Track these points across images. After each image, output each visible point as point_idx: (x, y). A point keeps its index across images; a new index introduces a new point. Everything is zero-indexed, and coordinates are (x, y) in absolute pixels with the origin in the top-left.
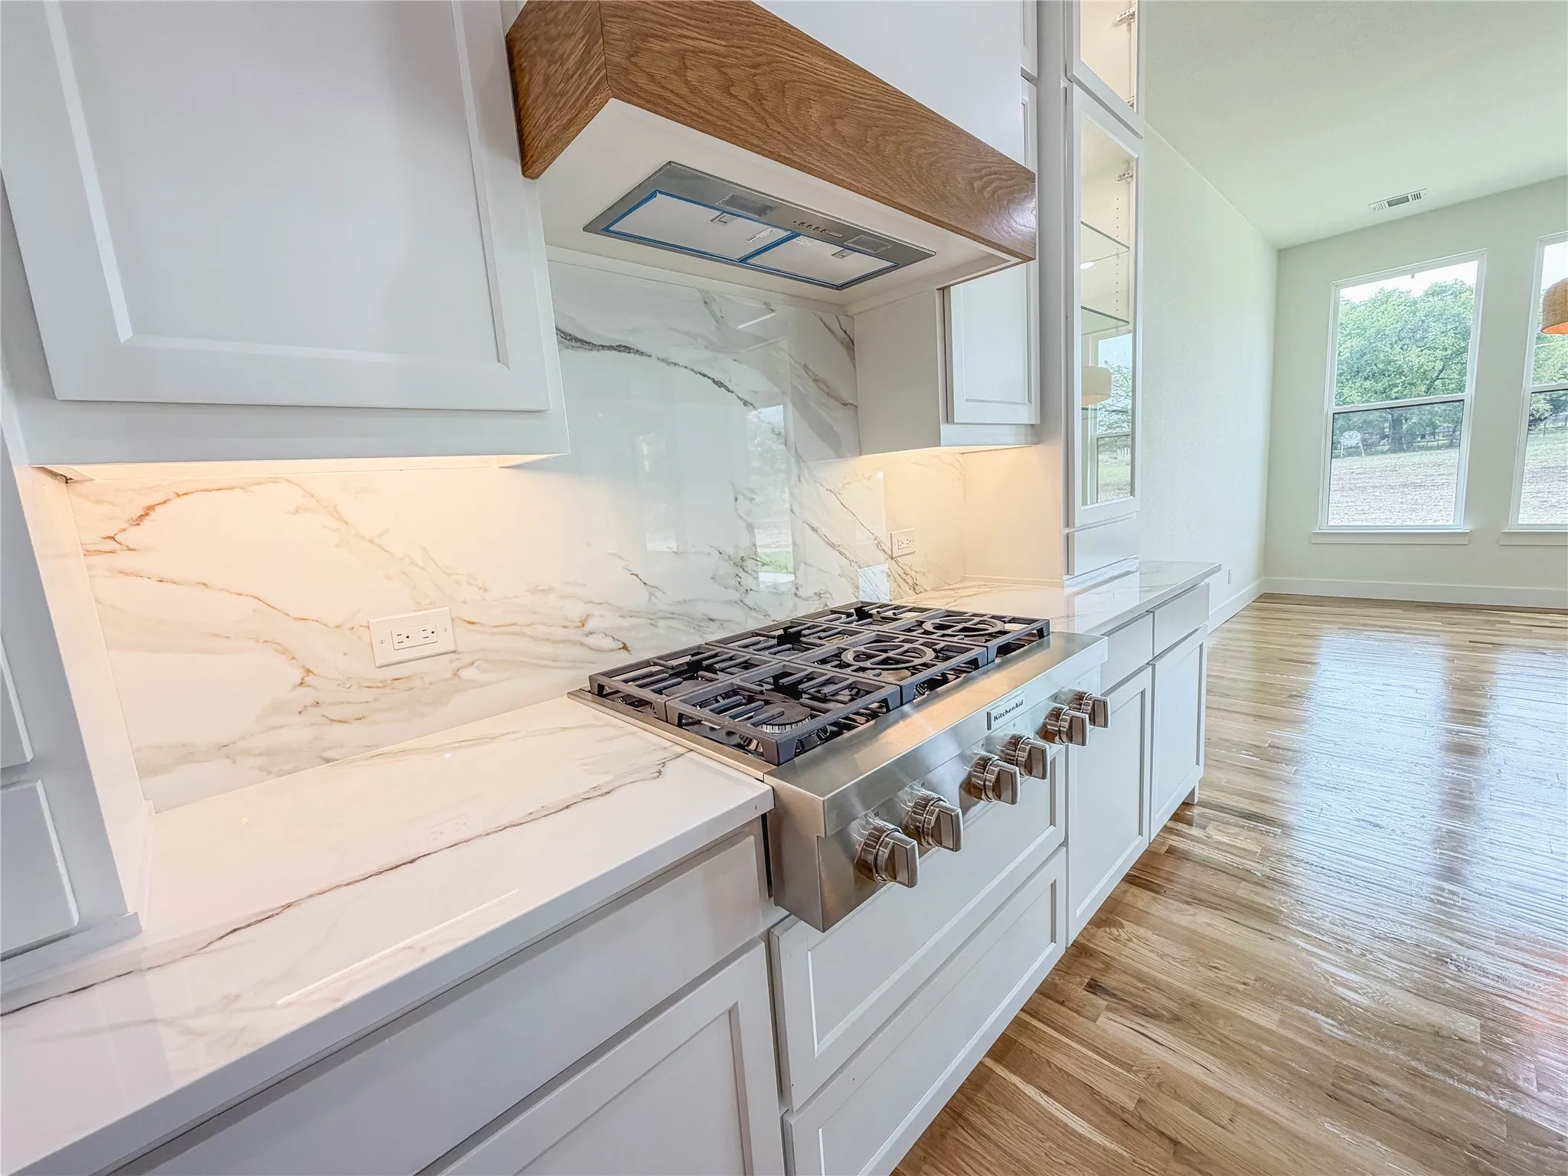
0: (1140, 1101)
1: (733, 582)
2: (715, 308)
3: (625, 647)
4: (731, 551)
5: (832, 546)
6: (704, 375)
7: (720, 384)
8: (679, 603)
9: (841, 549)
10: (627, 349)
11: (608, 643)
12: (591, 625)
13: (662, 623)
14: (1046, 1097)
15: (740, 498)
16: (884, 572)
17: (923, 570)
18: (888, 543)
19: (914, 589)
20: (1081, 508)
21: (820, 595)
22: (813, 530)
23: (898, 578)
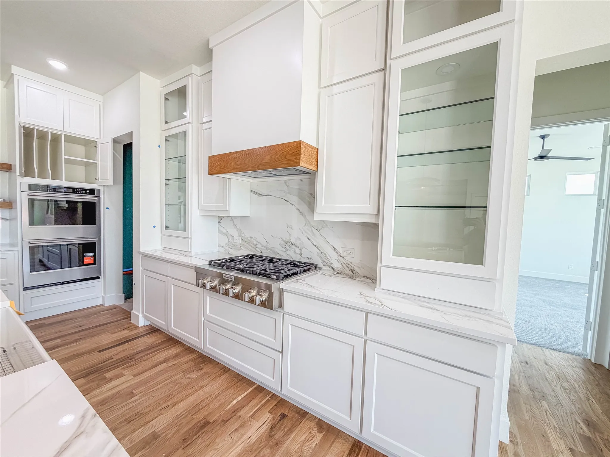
0: (240, 417)
1: (284, 247)
2: (287, 184)
3: (262, 252)
4: (285, 239)
5: (315, 246)
6: (283, 199)
7: (286, 201)
8: (272, 247)
9: (318, 247)
10: (269, 195)
11: (259, 250)
12: (257, 246)
13: (268, 250)
14: (243, 396)
15: (288, 227)
16: (336, 260)
17: (358, 266)
18: (339, 250)
19: (352, 271)
20: (391, 256)
21: (309, 258)
22: (308, 239)
23: (343, 263)
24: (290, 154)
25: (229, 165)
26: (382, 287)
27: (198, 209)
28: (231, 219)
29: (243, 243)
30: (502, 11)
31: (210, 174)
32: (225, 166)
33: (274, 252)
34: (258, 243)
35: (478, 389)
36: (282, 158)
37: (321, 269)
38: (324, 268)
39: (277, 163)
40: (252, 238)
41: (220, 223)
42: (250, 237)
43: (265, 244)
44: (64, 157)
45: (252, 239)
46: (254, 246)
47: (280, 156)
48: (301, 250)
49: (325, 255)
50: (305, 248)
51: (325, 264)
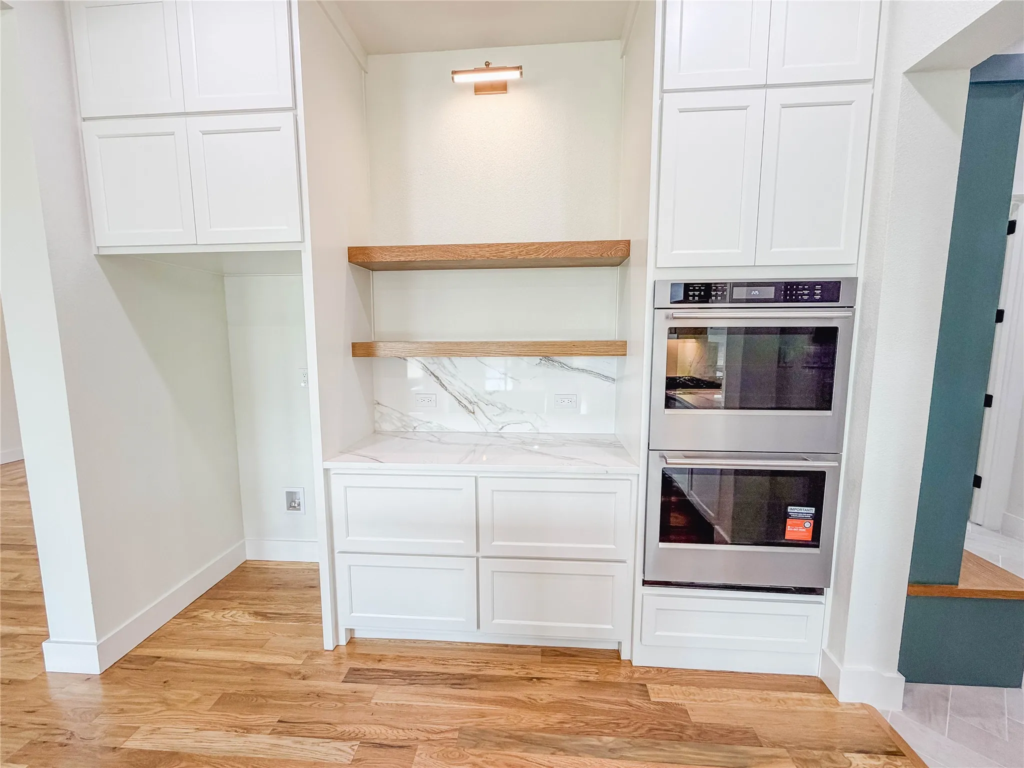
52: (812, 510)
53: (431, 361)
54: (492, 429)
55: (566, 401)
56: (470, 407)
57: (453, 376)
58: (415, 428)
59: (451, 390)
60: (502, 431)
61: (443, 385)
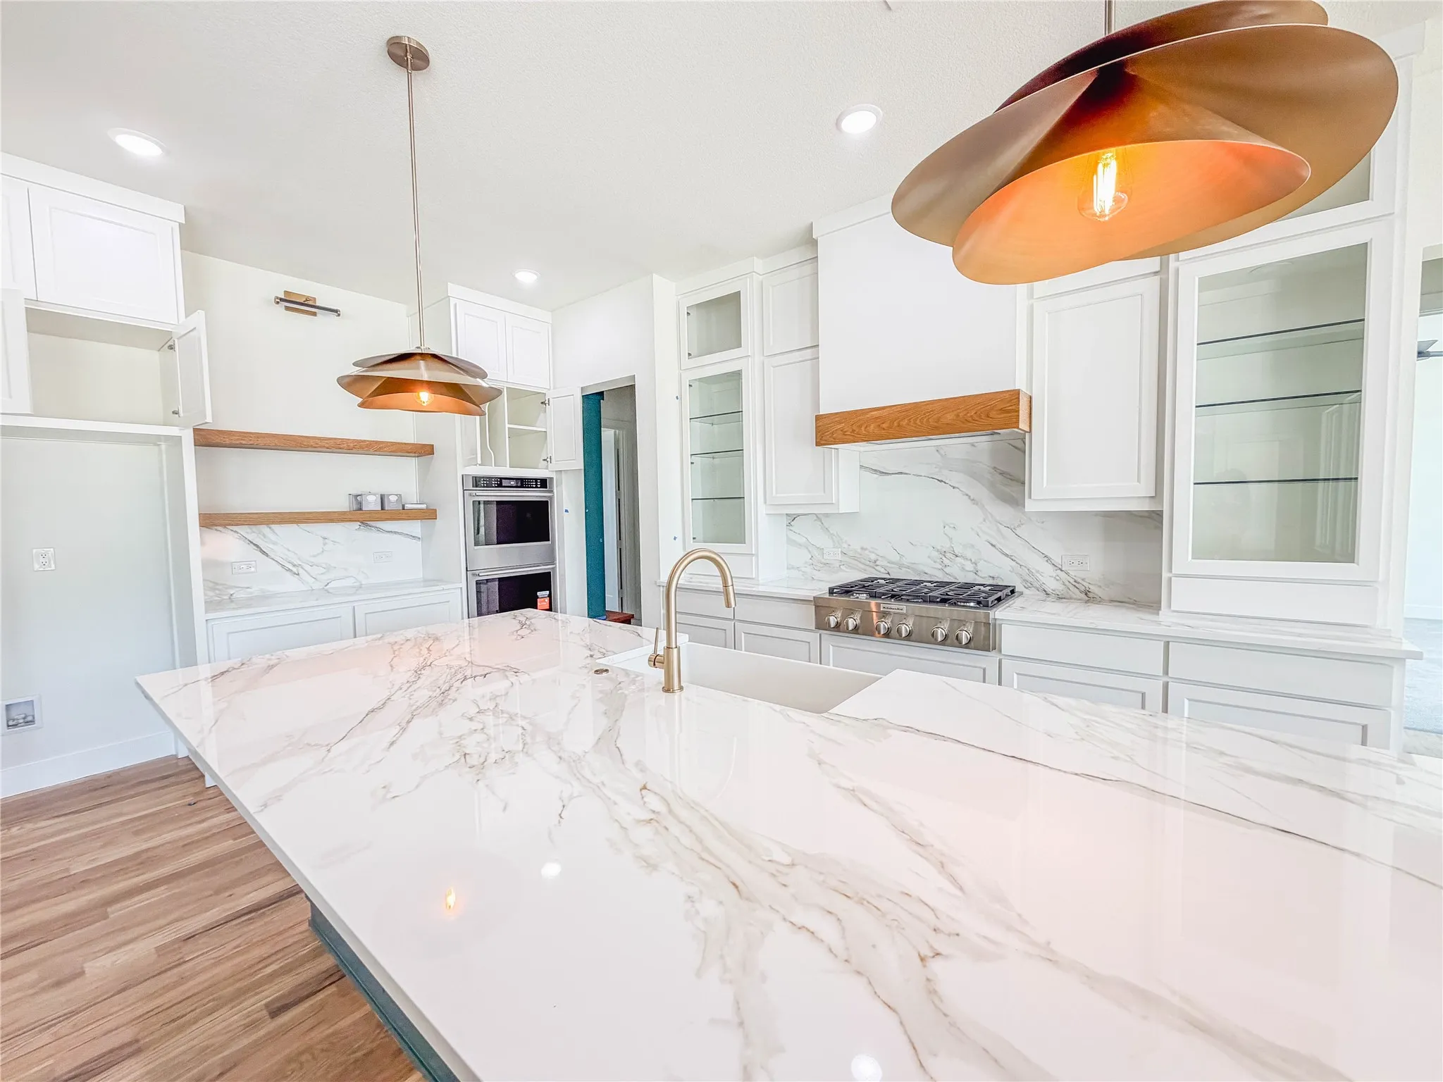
1: (937, 561)
3: (888, 573)
4: (939, 548)
5: (1007, 555)
6: (933, 478)
7: (941, 481)
9: (1013, 558)
11: (882, 570)
12: (878, 563)
15: (947, 527)
16: (1052, 577)
17: (1100, 584)
18: (1057, 560)
19: (1086, 594)
20: (1189, 560)
21: (993, 578)
22: (992, 545)
23: (1067, 583)
24: (997, 410)
25: (863, 428)
26: (1172, 609)
27: (765, 503)
28: (815, 518)
29: (846, 559)
30: (1372, 200)
31: (818, 444)
32: (853, 431)
33: (914, 570)
34: (880, 559)
35: (1364, 728)
36: (980, 416)
37: (1021, 594)
38: (1026, 592)
39: (971, 424)
40: (866, 549)
41: (791, 528)
42: (862, 548)
43: (896, 558)
44: (507, 426)
45: (867, 552)
46: (871, 564)
47: (976, 413)
48: (976, 564)
49: (1028, 570)
50: (985, 561)
51: (1029, 585)
52: (548, 592)
53: (249, 530)
54: (317, 586)
55: (384, 557)
56: (294, 570)
57: (275, 543)
58: (231, 595)
59: (273, 556)
60: (328, 587)
61: (264, 553)
